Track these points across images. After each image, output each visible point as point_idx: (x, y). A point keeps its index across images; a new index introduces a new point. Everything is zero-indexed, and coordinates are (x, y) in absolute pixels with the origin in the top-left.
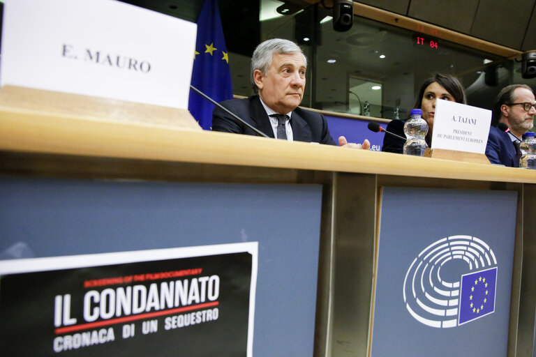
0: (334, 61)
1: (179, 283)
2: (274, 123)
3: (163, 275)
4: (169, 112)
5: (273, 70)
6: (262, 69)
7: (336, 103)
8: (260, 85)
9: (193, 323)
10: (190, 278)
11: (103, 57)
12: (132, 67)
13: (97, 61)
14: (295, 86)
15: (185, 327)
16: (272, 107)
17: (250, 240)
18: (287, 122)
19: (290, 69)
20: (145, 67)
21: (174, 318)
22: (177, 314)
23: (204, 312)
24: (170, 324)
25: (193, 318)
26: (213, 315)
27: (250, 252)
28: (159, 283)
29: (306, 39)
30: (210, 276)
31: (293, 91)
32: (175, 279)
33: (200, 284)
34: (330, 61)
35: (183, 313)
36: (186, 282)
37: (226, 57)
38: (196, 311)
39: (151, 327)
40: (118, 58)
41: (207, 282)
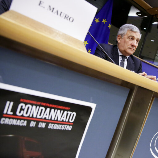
0: (154, 41)
1: (59, 111)
2: (120, 59)
3: (53, 106)
4: (76, 41)
5: (126, 37)
6: (122, 35)
7: (149, 58)
8: (119, 41)
9: (60, 129)
10: (64, 110)
11: (55, 11)
12: (66, 18)
13: (52, 11)
14: (133, 46)
15: (56, 129)
16: (121, 52)
17: (93, 102)
18: (126, 60)
19: (133, 38)
20: (71, 20)
21: (53, 124)
22: (55, 123)
23: (66, 126)
24: (51, 126)
25: (61, 127)
26: (69, 128)
27: (92, 107)
28: (51, 108)
29: (145, 29)
30: (73, 112)
31: (131, 48)
32: (58, 109)
33: (67, 114)
34: (152, 41)
35: (57, 124)
36: (62, 111)
37: (110, 26)
38: (63, 124)
39: (42, 125)
40: (61, 13)
41: (71, 114)
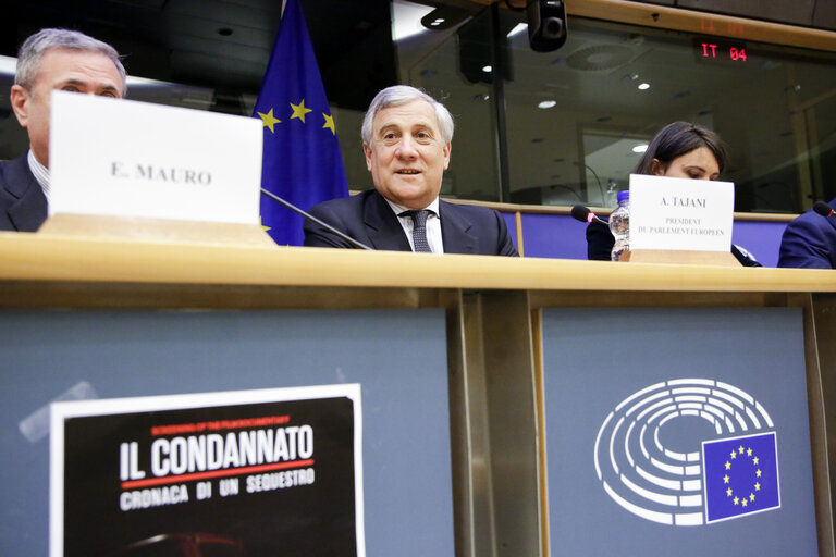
1: (261, 433)
3: (242, 423)
4: (237, 230)
9: (282, 486)
10: (275, 428)
11: (156, 172)
12: (190, 181)
13: (150, 176)
15: (271, 491)
17: (349, 380)
20: (205, 178)
21: (258, 477)
22: (262, 473)
23: (295, 472)
24: (254, 484)
25: (282, 480)
26: (307, 477)
27: (350, 397)
28: (237, 432)
30: (300, 425)
32: (257, 428)
33: (287, 436)
35: (269, 472)
36: (270, 432)
38: (285, 470)
39: (230, 487)
40: (173, 171)
41: (297, 435)
